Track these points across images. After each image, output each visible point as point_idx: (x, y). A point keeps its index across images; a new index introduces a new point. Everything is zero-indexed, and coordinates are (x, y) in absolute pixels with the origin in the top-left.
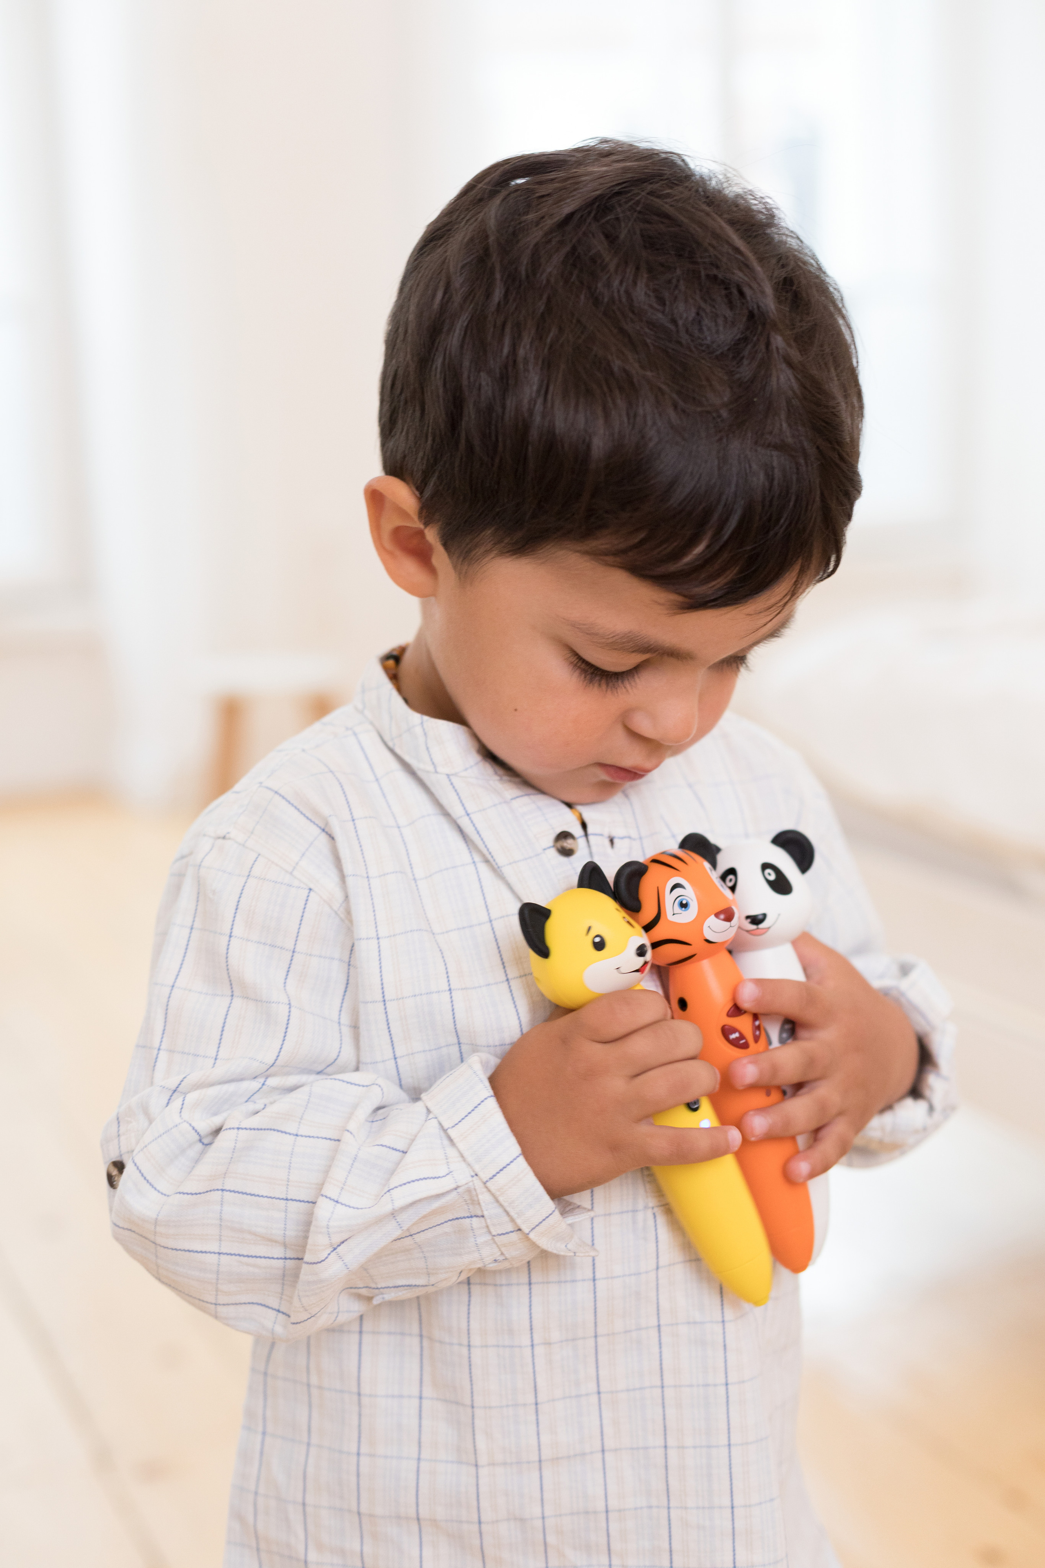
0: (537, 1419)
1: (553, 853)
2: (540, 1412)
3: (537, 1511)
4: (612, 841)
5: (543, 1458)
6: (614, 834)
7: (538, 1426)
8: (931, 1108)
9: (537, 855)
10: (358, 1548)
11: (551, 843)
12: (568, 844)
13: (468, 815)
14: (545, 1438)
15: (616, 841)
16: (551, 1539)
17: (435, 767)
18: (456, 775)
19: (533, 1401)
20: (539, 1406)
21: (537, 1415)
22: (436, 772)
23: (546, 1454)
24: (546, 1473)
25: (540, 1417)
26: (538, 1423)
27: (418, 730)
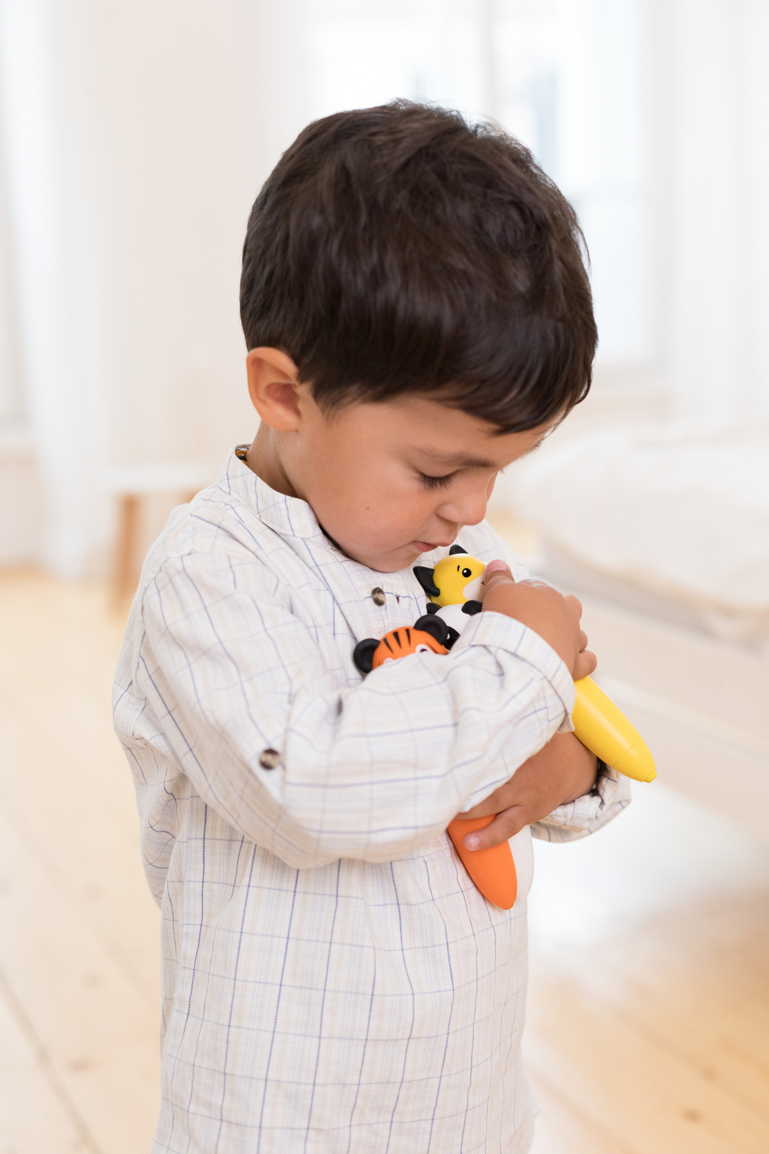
0: (371, 1007)
1: (371, 601)
2: (373, 1002)
3: (356, 1079)
4: (398, 598)
5: (369, 1038)
6: (399, 594)
7: (370, 1013)
8: (602, 802)
9: (361, 601)
10: (219, 1102)
11: (370, 595)
12: (380, 597)
13: (317, 566)
14: (374, 1023)
15: (400, 598)
16: (360, 1102)
17: (293, 532)
18: (308, 539)
19: (370, 992)
20: (374, 997)
21: (371, 1004)
22: (294, 536)
23: (372, 1035)
24: (369, 1050)
25: (373, 1005)
26: (370, 1010)
27: (282, 506)
